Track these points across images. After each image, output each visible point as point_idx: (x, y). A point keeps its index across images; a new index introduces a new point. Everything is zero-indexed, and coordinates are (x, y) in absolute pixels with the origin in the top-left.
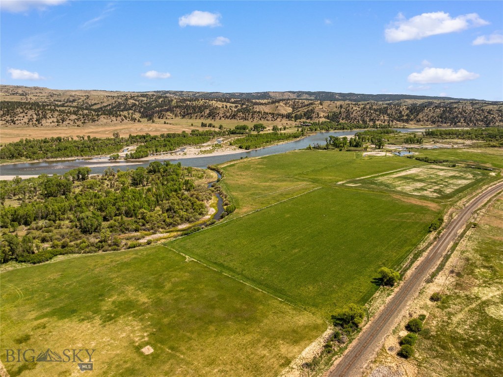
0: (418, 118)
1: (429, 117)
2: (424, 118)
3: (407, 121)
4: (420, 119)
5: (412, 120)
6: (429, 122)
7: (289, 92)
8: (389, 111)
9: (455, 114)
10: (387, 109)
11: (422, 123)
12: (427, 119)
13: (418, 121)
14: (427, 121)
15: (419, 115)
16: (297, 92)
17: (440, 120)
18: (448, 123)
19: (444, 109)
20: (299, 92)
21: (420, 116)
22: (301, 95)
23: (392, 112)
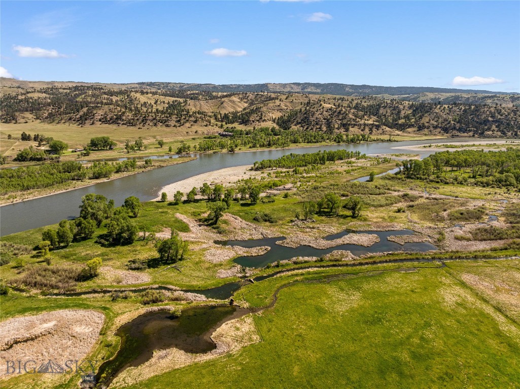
0: (422, 122)
1: (440, 120)
2: (432, 122)
3: (402, 128)
4: (423, 124)
5: (411, 126)
6: (439, 130)
7: (294, 84)
8: (382, 111)
9: (484, 116)
10: (380, 107)
11: (426, 131)
12: (435, 123)
13: (421, 128)
14: (436, 127)
15: (423, 118)
16: (302, 84)
17: (458, 126)
18: (470, 131)
19: (467, 108)
20: (306, 83)
21: (425, 120)
22: (306, 87)
23: (387, 112)
